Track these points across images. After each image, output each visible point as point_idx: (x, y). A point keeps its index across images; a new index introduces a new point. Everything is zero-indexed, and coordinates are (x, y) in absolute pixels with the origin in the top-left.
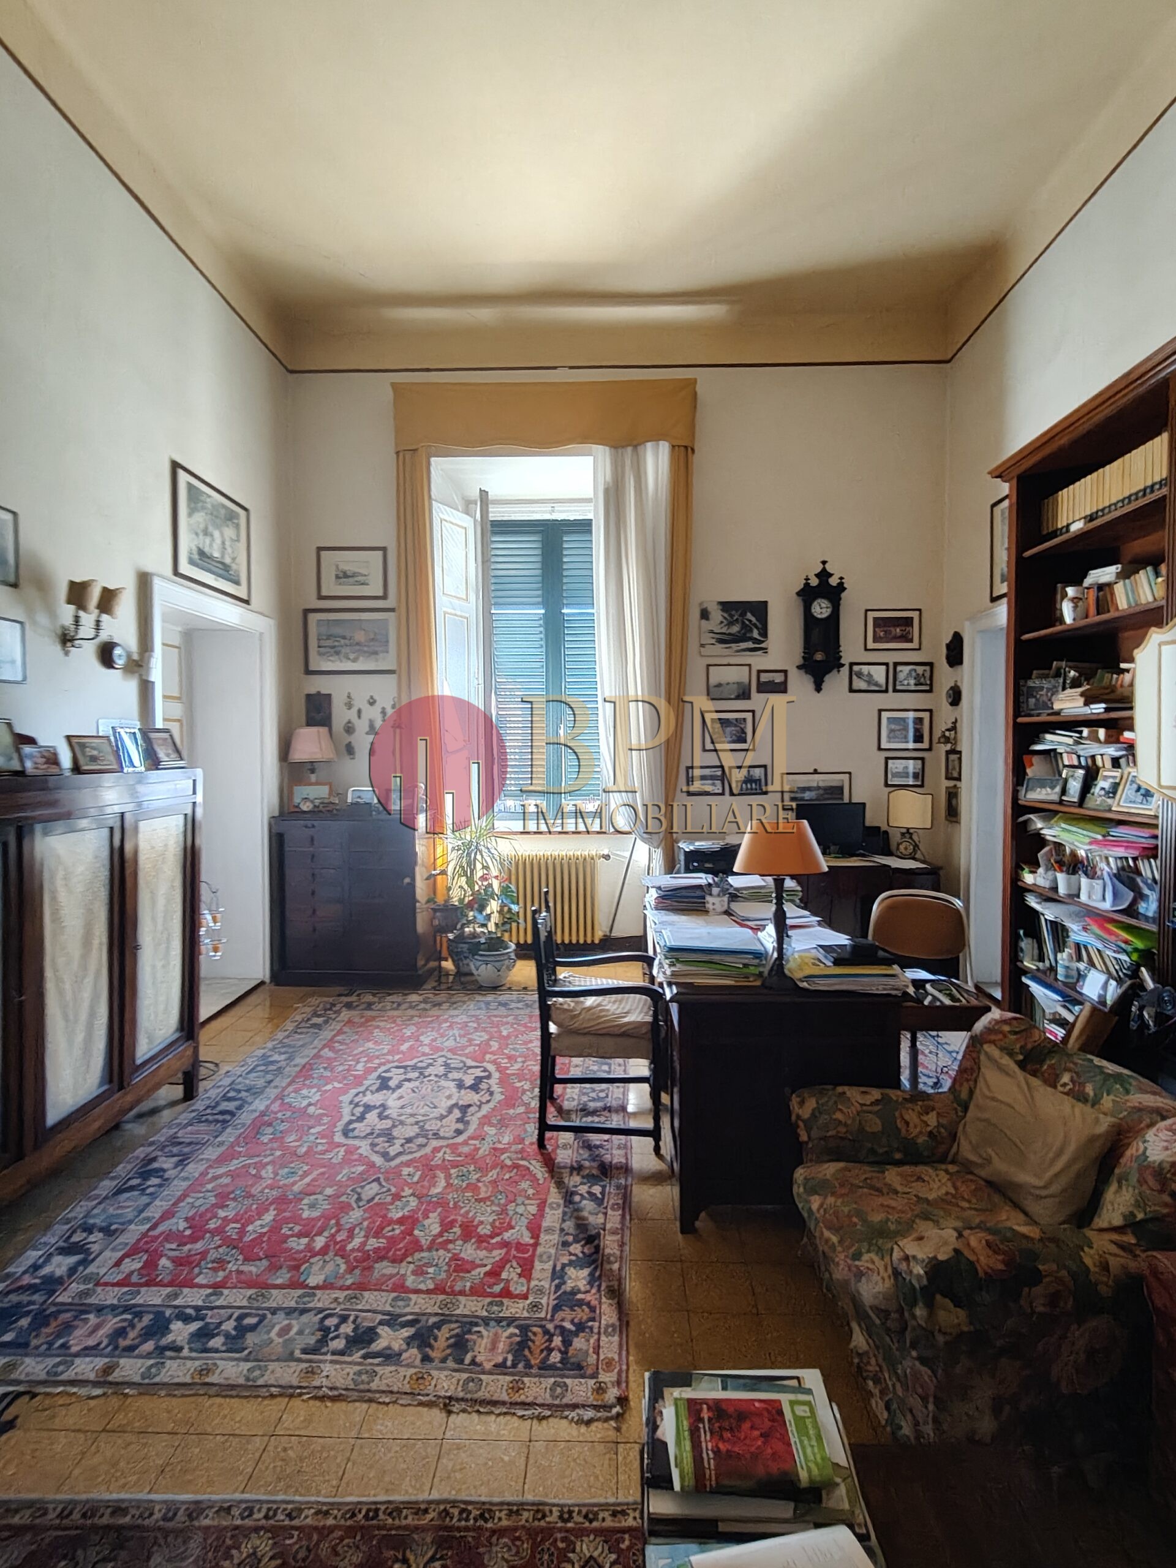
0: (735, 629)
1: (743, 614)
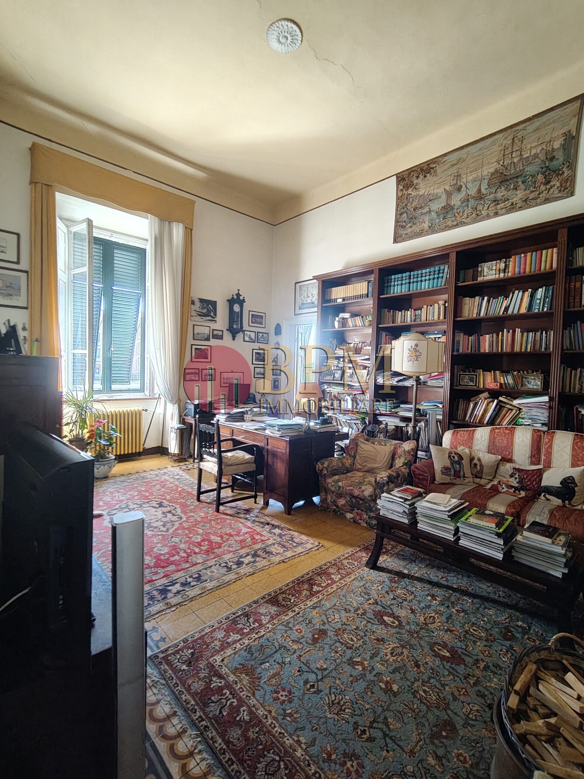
0: (205, 311)
1: (208, 305)
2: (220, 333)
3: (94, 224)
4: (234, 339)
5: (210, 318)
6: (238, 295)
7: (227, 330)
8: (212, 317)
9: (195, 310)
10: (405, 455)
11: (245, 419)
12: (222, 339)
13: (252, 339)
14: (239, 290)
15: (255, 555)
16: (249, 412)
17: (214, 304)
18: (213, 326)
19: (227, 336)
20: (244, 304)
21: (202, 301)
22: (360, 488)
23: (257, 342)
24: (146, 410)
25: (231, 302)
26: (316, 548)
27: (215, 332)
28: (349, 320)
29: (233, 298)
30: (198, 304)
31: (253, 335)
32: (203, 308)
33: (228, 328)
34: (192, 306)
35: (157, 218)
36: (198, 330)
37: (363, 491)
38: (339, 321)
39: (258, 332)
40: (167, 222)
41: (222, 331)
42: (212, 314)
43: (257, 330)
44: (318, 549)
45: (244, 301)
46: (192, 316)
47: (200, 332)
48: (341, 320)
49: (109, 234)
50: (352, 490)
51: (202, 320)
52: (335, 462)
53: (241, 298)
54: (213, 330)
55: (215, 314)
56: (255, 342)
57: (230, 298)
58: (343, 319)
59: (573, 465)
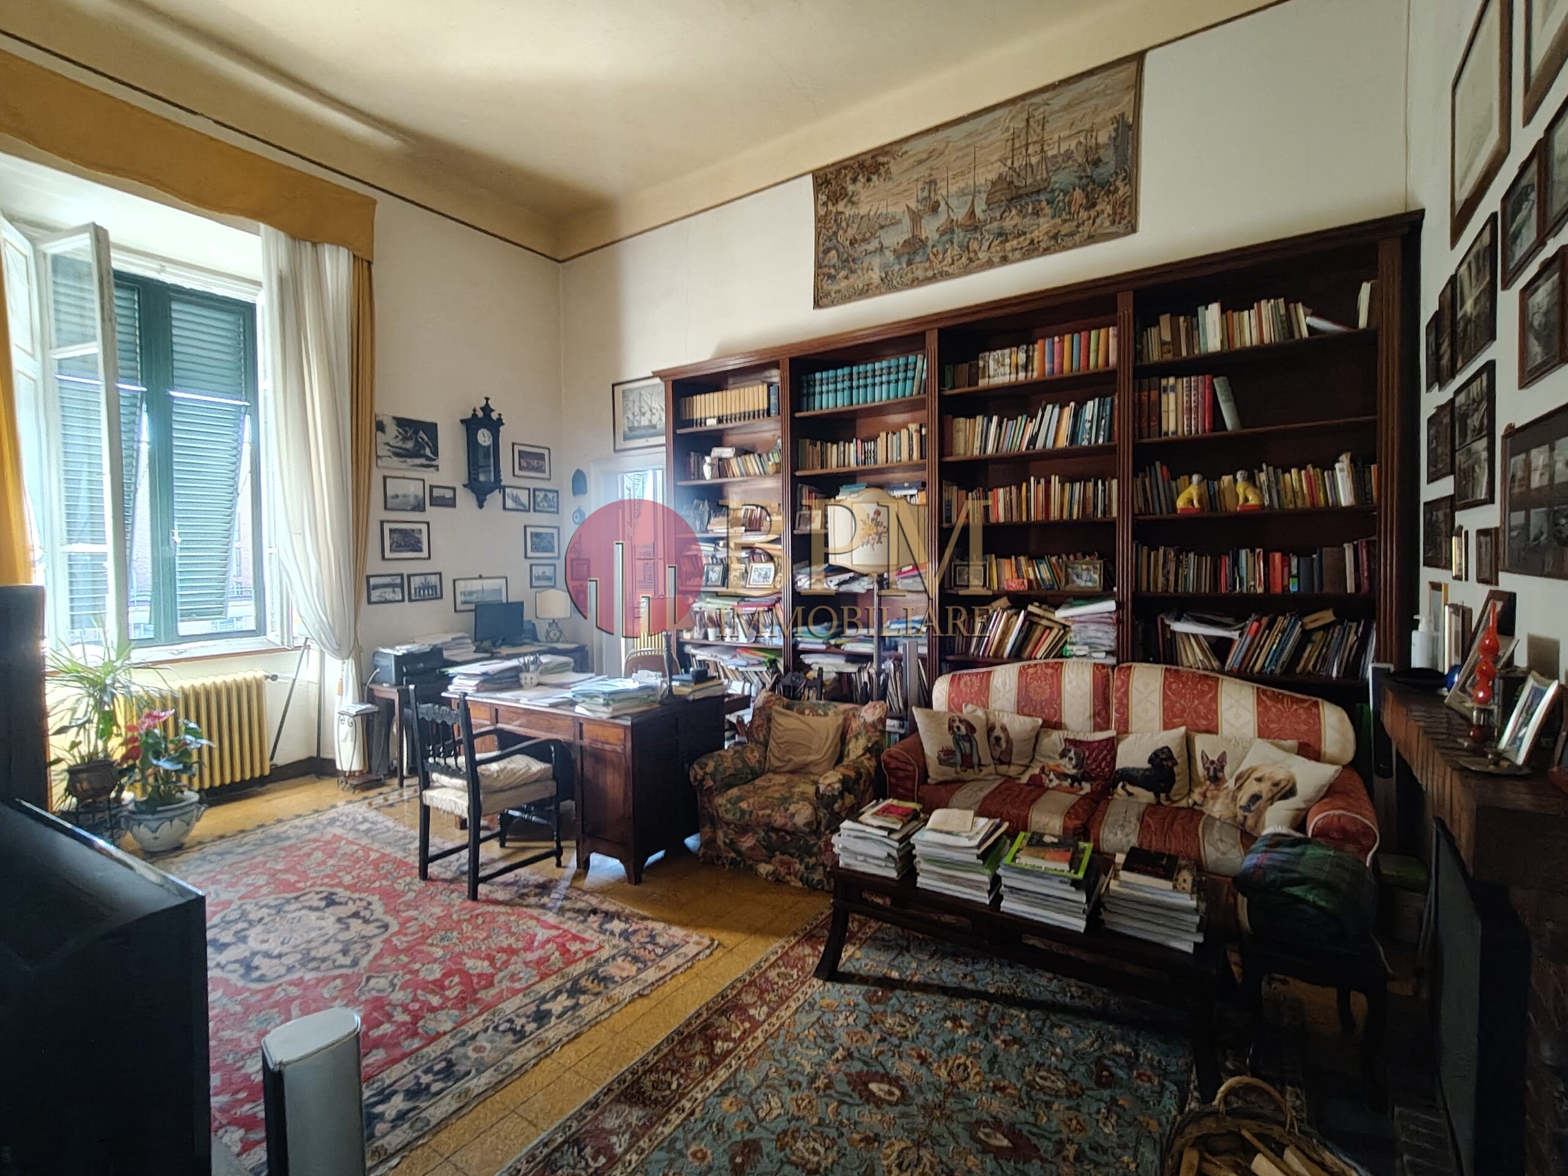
0: (410, 445)
1: (416, 432)
2: (449, 494)
3: (113, 237)
4: (481, 506)
5: (423, 461)
6: (487, 409)
7: (465, 486)
8: (428, 458)
9: (388, 444)
10: (867, 732)
11: (523, 682)
12: (454, 505)
13: (522, 504)
14: (487, 399)
15: (575, 990)
16: (532, 668)
17: (431, 429)
18: (432, 477)
19: (466, 499)
20: (501, 428)
21: (401, 422)
22: (787, 810)
23: (535, 510)
24: (274, 678)
25: (471, 425)
26: (708, 952)
27: (437, 493)
28: (733, 462)
29: (474, 415)
30: (392, 429)
31: (523, 496)
32: (405, 439)
33: (466, 482)
34: (379, 433)
35: (282, 235)
36: (393, 487)
37: (793, 815)
38: (711, 465)
39: (535, 490)
40: (309, 244)
41: (454, 489)
42: (428, 452)
43: (532, 484)
44: (711, 953)
45: (500, 422)
46: (378, 457)
47: (400, 492)
48: (716, 462)
49: (155, 265)
50: (769, 816)
51: (404, 466)
52: (729, 760)
53: (494, 416)
54: (432, 487)
55: (435, 452)
56: (529, 511)
57: (469, 415)
58: (720, 459)
59: (1167, 726)
